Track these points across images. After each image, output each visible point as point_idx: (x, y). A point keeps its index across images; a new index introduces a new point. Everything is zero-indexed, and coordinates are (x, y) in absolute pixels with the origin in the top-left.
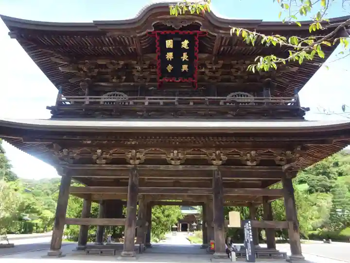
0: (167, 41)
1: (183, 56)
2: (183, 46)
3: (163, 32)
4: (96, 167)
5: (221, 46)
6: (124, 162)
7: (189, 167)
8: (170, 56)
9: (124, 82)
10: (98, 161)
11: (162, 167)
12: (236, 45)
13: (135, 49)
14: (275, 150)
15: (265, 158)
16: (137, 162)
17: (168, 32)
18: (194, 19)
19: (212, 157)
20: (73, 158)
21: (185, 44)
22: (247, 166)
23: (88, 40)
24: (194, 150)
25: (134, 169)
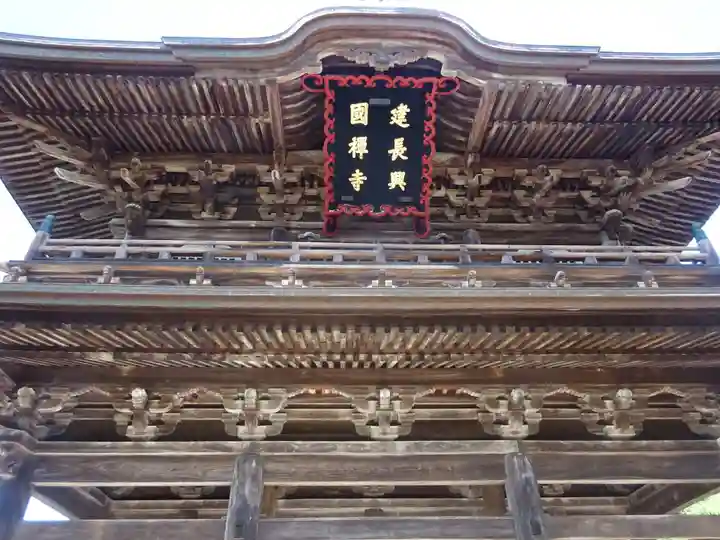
0: (352, 106)
1: (393, 147)
2: (394, 121)
3: (343, 80)
4: (122, 449)
5: (492, 120)
6: (215, 432)
7: (427, 448)
8: (359, 146)
9: (234, 219)
10: (132, 432)
11: (341, 448)
12: (529, 120)
13: (268, 126)
14: (683, 391)
15: (655, 415)
16: (261, 431)
17: (357, 80)
18: (425, 50)
19: (499, 411)
20: (49, 421)
21: (400, 115)
22: (610, 439)
23: (144, 92)
24: (438, 393)
25: (249, 454)
